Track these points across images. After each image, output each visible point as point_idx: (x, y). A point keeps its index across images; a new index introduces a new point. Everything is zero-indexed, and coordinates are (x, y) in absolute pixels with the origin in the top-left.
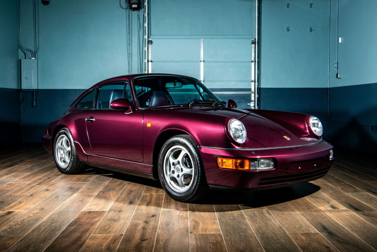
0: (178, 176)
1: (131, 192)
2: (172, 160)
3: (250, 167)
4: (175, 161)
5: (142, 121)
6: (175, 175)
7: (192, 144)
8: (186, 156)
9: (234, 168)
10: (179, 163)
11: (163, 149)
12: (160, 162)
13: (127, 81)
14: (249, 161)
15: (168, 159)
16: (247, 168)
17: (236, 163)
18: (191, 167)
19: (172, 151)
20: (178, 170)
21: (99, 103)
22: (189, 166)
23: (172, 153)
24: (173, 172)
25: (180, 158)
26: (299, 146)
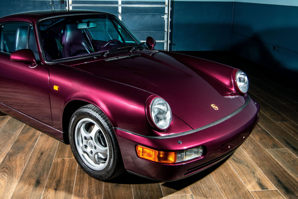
0: (92, 152)
1: (42, 154)
2: (82, 131)
3: (175, 160)
4: (88, 135)
5: (49, 77)
6: (89, 150)
7: (106, 121)
8: (100, 132)
9: (157, 161)
10: (92, 139)
11: (73, 119)
12: (70, 131)
13: (31, 24)
14: (175, 154)
15: (79, 129)
16: (171, 159)
17: (159, 154)
18: (106, 146)
19: (83, 122)
20: (92, 146)
21: (4, 43)
22: (103, 144)
23: (84, 125)
24: (86, 146)
25: (93, 134)
26: (229, 117)
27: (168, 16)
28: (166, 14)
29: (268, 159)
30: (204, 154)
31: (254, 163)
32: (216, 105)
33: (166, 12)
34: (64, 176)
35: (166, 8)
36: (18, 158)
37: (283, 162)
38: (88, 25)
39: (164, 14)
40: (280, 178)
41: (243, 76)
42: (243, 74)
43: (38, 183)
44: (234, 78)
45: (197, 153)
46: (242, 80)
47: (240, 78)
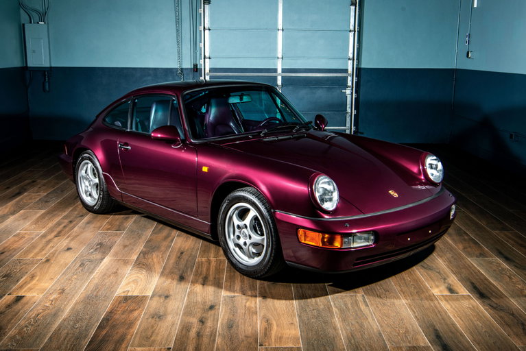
0: (245, 244)
1: (182, 253)
2: (236, 221)
3: (342, 245)
4: (241, 223)
5: (195, 158)
6: (241, 242)
7: (263, 204)
8: (256, 218)
9: (321, 245)
10: (246, 227)
11: (225, 205)
12: (220, 221)
13: (174, 96)
14: (342, 237)
15: (231, 218)
16: (337, 244)
17: (323, 238)
18: (262, 235)
19: (237, 208)
20: (245, 236)
21: (136, 121)
22: (259, 232)
23: (237, 212)
24: (239, 237)
25: (247, 221)
27: (352, 90)
28: (349, 87)
29: (469, 267)
30: (376, 241)
31: (447, 270)
32: (396, 192)
33: (350, 83)
34: (211, 273)
35: (350, 79)
36: (154, 256)
37: (487, 270)
38: (241, 99)
39: (346, 86)
40: (478, 285)
41: (435, 162)
42: (435, 160)
43: (182, 278)
44: (423, 165)
45: (367, 240)
46: (434, 166)
47: (431, 165)
